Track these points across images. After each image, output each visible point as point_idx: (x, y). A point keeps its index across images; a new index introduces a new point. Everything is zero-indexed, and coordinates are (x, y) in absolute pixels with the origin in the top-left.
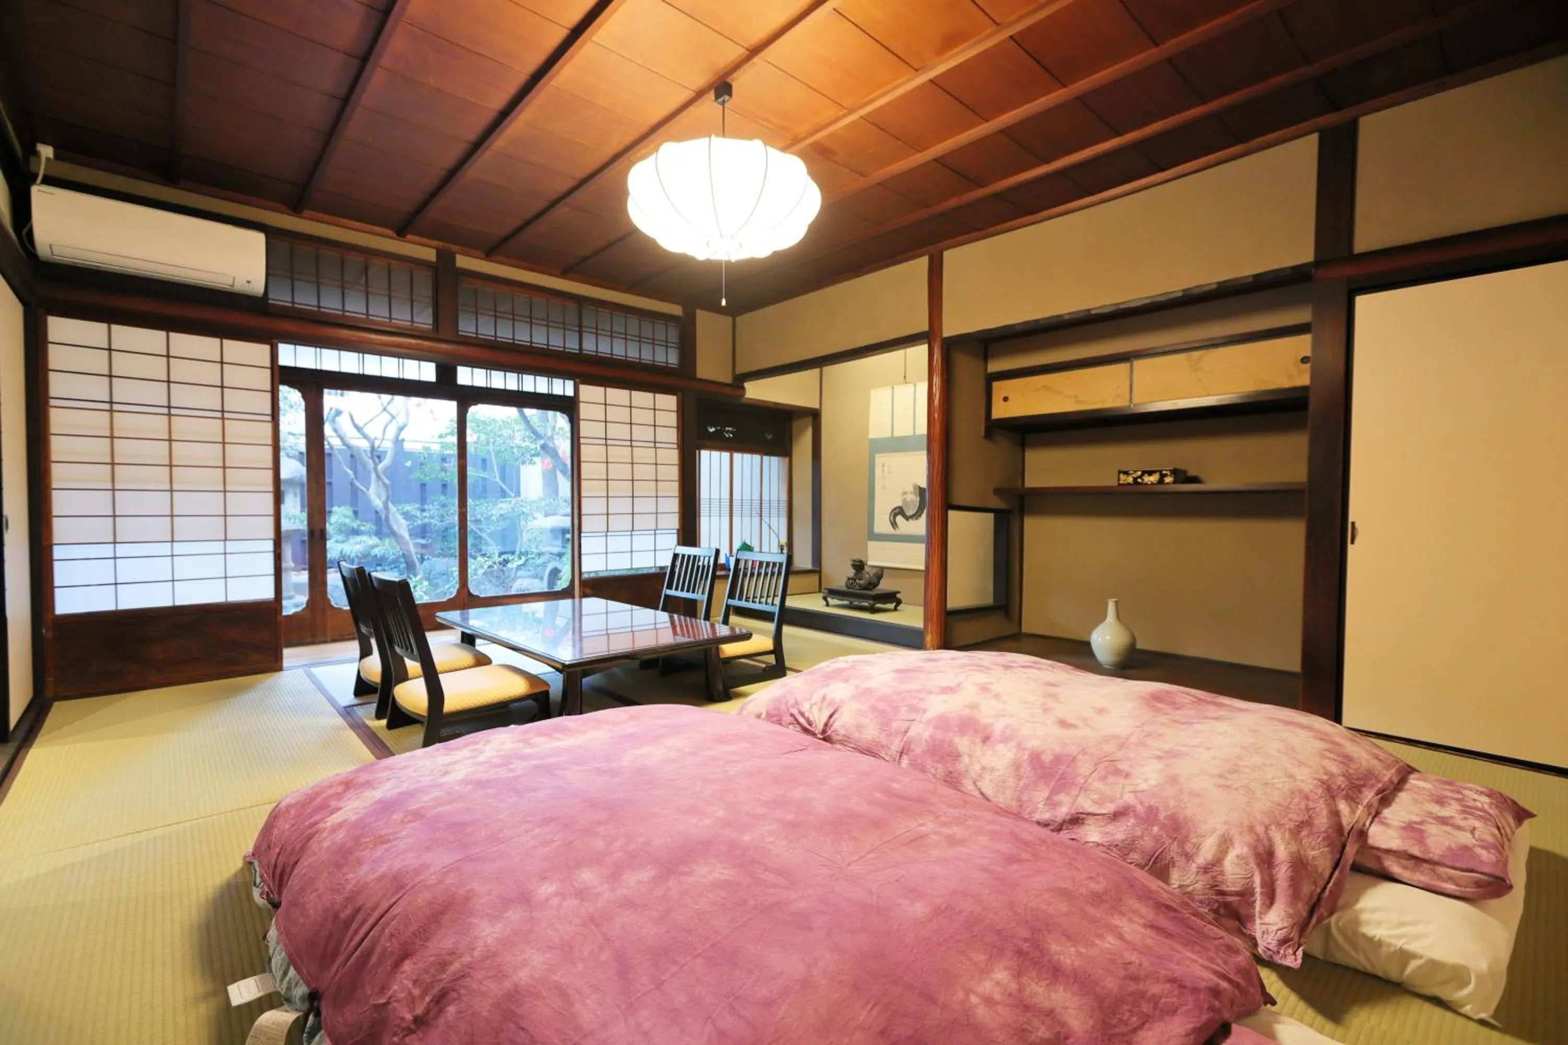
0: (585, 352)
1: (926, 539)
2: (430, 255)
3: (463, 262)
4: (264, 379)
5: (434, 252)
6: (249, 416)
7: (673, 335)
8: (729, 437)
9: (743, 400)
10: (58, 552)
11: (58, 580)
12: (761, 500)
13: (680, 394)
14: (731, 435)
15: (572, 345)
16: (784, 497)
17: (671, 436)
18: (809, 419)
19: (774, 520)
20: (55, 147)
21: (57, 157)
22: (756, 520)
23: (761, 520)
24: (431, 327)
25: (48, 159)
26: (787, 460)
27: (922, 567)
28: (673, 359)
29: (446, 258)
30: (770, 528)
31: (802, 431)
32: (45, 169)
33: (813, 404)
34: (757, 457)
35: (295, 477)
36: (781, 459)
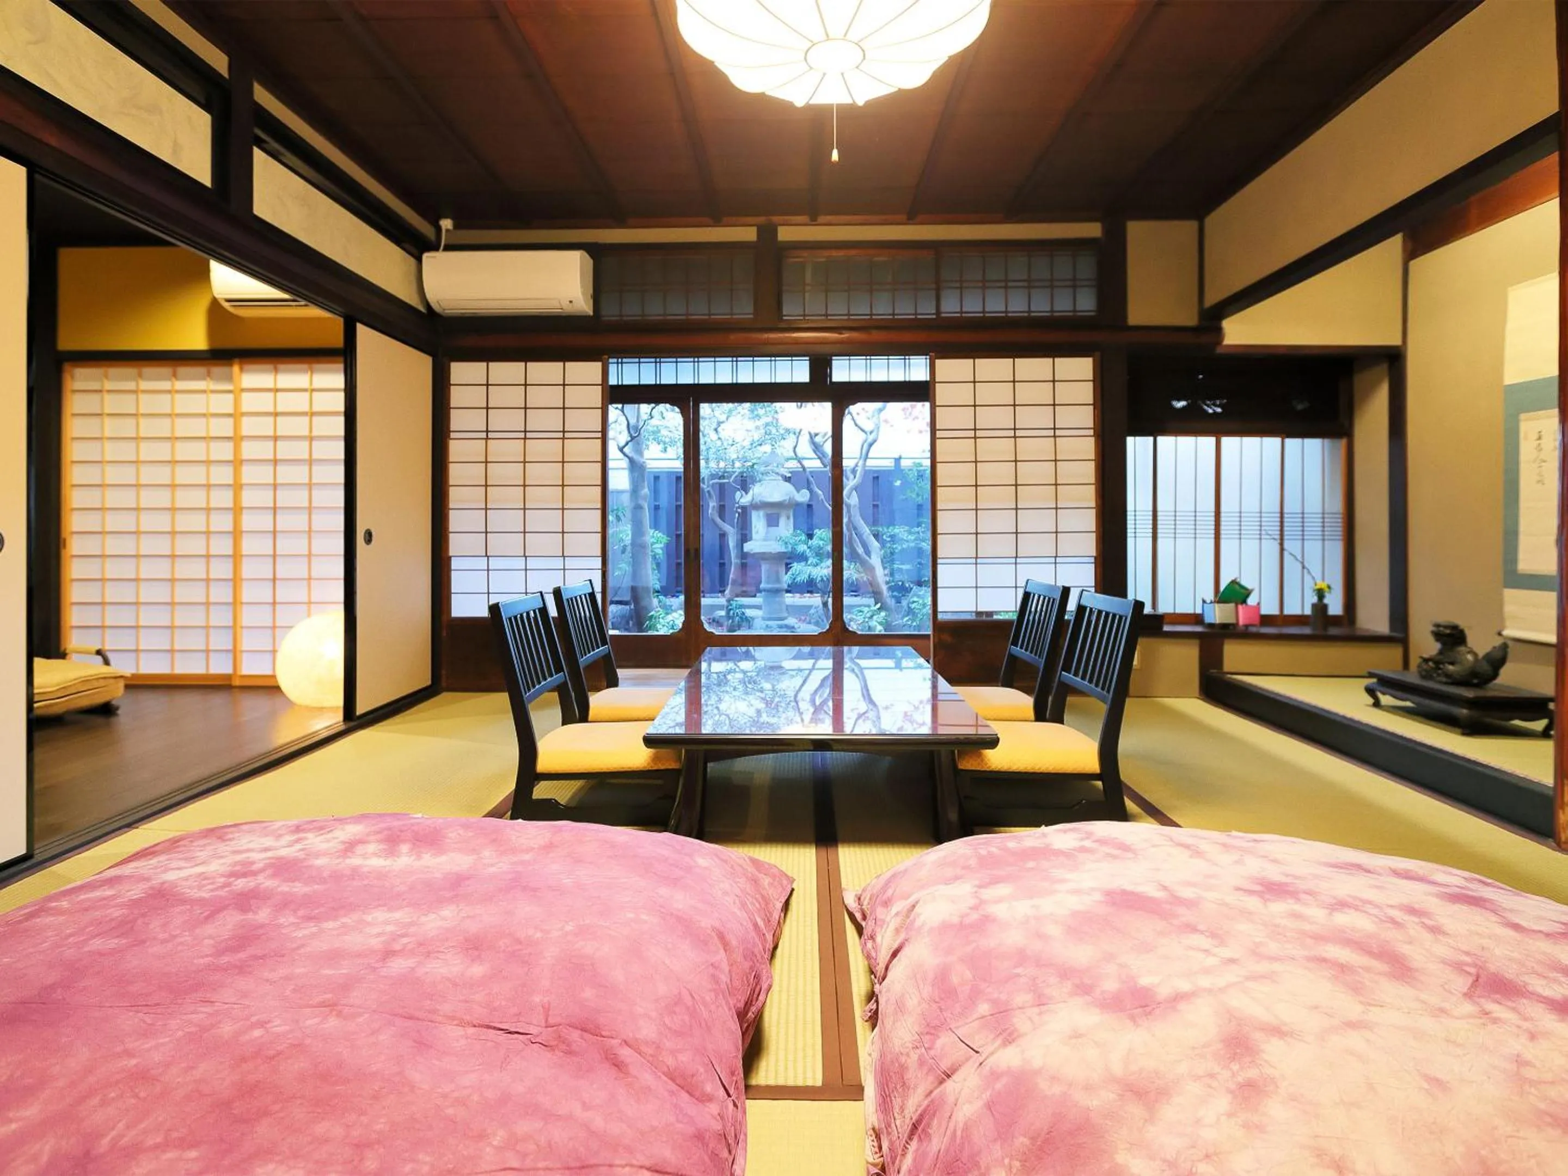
0: (943, 315)
1: (1557, 580)
2: (748, 234)
3: (785, 234)
4: (595, 396)
5: (754, 229)
6: (584, 435)
7: (1087, 267)
8: (1215, 413)
9: (1219, 350)
10: (455, 564)
11: (455, 587)
12: (1282, 513)
13: (1098, 354)
14: (1219, 410)
15: (927, 310)
16: (1337, 505)
17: (1086, 417)
18: (1383, 368)
19: (1313, 549)
20: (453, 219)
21: (457, 226)
22: (1271, 548)
23: (1282, 550)
24: (751, 316)
25: (447, 231)
26: (1344, 442)
27: (1552, 638)
28: (1086, 303)
29: (768, 232)
30: (1302, 563)
31: (1371, 389)
32: (446, 239)
33: (1389, 337)
34: (1273, 443)
35: (785, 500)
36: (1327, 441)
